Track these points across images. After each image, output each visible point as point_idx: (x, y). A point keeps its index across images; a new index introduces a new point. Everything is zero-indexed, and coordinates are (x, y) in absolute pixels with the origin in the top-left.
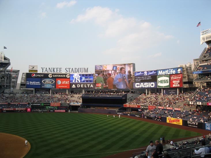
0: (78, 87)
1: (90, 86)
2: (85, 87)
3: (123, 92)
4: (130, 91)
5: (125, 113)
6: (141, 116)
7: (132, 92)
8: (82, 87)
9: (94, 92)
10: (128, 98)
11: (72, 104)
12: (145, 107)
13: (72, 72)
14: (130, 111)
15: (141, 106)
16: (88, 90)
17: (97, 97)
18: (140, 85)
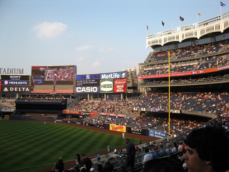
0: (11, 90)
1: (25, 89)
2: (20, 90)
3: (63, 97)
4: (70, 96)
5: (64, 120)
6: (82, 123)
7: (73, 97)
8: (15, 90)
9: (29, 97)
10: (68, 104)
11: (3, 110)
12: (86, 113)
13: (4, 73)
14: (70, 117)
15: (82, 112)
16: (23, 94)
17: (33, 102)
18: (81, 90)
